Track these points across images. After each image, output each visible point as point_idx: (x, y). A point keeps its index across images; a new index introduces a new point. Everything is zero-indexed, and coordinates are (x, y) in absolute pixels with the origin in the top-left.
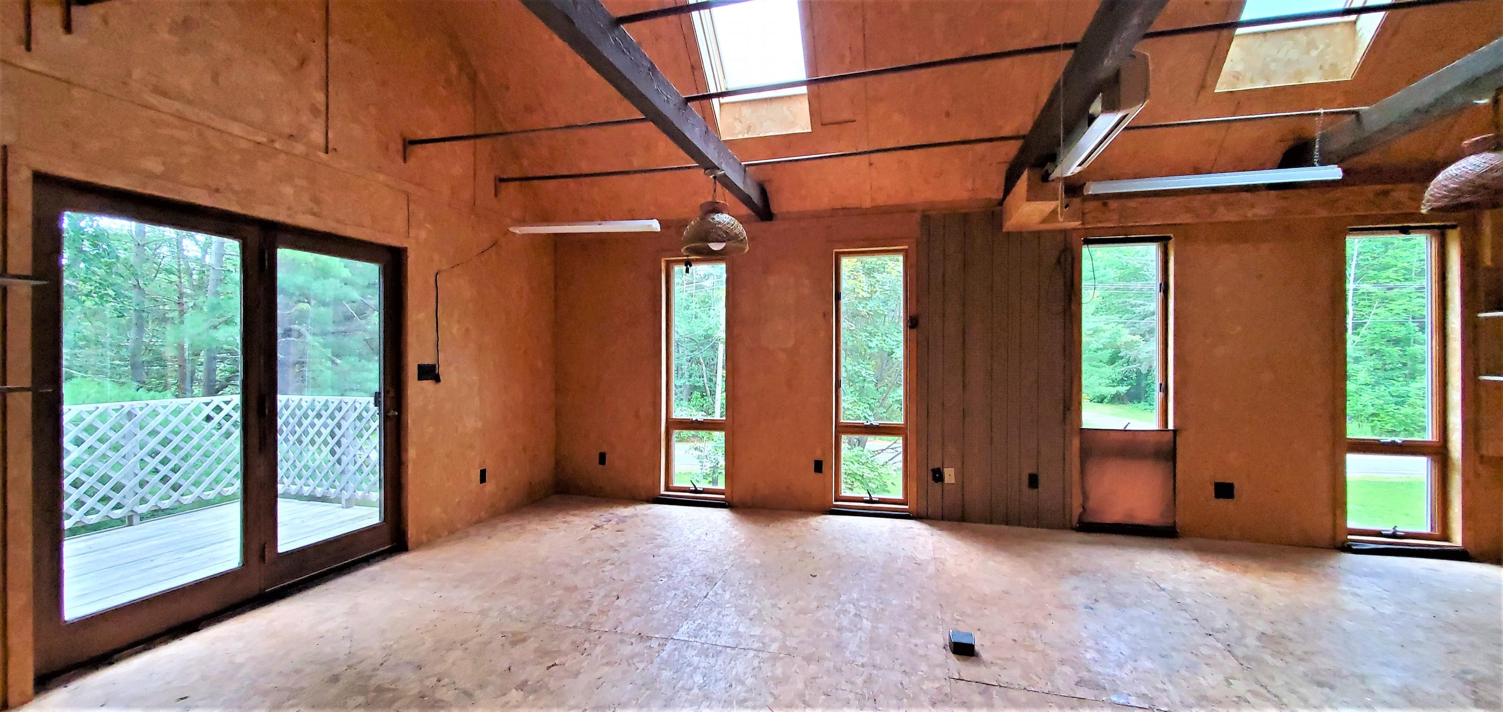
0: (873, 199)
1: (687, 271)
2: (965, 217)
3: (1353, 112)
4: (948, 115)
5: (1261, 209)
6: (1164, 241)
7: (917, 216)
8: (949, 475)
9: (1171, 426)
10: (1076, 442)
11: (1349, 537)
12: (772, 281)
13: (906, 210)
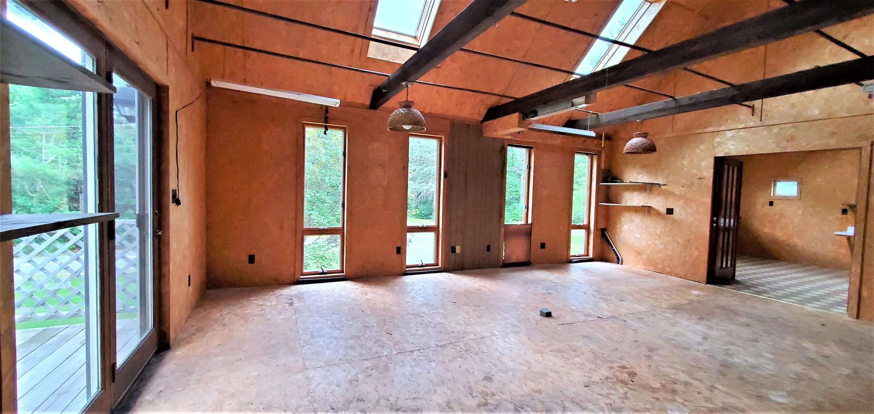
0: (431, 110)
1: (325, 133)
2: (468, 126)
3: (596, 114)
4: (478, 77)
5: (558, 141)
6: (530, 148)
7: (449, 122)
8: (458, 249)
9: (530, 222)
10: (503, 230)
11: (571, 258)
12: (375, 145)
13: (442, 117)
